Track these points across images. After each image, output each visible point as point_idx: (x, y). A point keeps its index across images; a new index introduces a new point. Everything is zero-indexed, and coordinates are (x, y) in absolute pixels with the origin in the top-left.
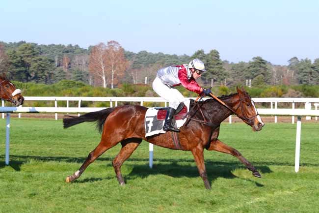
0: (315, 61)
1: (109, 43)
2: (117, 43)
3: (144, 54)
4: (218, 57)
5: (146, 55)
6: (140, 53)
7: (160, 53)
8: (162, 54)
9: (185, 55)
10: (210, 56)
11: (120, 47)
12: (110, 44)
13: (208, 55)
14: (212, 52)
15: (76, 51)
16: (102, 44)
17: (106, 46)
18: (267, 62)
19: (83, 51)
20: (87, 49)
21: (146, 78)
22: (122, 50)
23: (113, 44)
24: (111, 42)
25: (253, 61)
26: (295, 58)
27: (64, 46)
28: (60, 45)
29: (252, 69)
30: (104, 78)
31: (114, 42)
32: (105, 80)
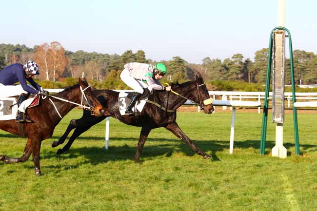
0: (224, 61)
1: (52, 43)
2: (59, 44)
3: (81, 53)
4: (144, 56)
5: (82, 54)
6: (77, 52)
7: (94, 52)
8: (96, 53)
9: (116, 54)
10: (137, 55)
11: (62, 47)
12: (53, 45)
13: (136, 54)
14: (139, 52)
15: (23, 50)
16: (46, 44)
17: (49, 46)
18: (184, 61)
19: (29, 50)
20: (33, 48)
21: (83, 73)
22: (63, 49)
23: (55, 44)
24: (54, 43)
25: (172, 60)
26: (208, 58)
27: (13, 46)
28: (10, 45)
29: (172, 66)
30: (47, 73)
31: (57, 43)
32: (48, 75)
